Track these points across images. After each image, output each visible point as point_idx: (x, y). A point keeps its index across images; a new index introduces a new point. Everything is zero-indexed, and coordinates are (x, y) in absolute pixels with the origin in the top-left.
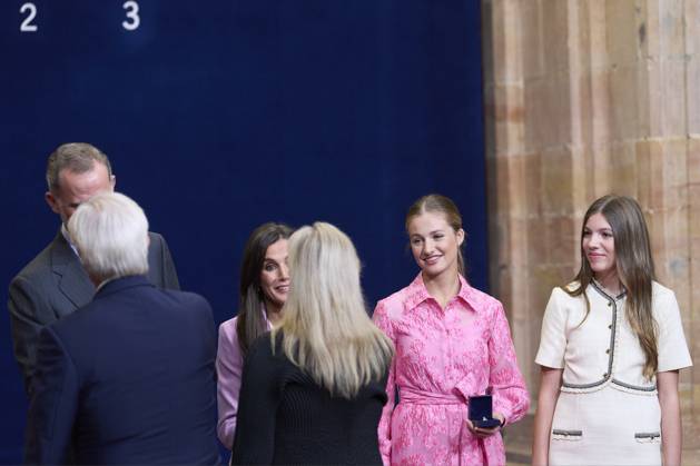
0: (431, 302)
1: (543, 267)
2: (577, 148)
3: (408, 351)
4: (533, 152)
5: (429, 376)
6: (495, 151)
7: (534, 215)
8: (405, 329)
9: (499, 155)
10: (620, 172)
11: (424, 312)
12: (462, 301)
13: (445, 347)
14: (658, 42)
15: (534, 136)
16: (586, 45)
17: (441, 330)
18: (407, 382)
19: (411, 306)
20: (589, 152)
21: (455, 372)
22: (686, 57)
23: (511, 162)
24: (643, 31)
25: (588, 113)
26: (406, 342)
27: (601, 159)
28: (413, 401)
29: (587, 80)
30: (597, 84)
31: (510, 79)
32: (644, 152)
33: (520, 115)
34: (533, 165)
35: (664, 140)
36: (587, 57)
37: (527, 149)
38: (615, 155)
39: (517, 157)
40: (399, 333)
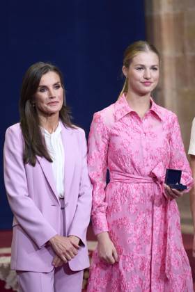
0: (133, 114)
1: (186, 89)
3: (118, 147)
4: (178, 11)
5: (133, 164)
6: (152, 11)
7: (180, 54)
8: (115, 132)
9: (155, 13)
11: (128, 120)
12: (153, 113)
13: (144, 144)
17: (140, 133)
18: (117, 168)
19: (119, 117)
21: (150, 161)
23: (163, 18)
26: (118, 143)
28: (120, 181)
37: (174, 9)
39: (168, 15)
40: (111, 135)
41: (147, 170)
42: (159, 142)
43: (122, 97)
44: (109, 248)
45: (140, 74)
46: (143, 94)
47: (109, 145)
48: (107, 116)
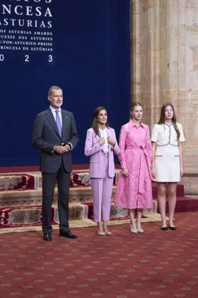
0: (135, 126)
2: (152, 91)
4: (142, 92)
6: (133, 92)
10: (162, 97)
11: (133, 128)
12: (142, 126)
14: (172, 67)
15: (142, 89)
16: (155, 68)
18: (129, 145)
19: (130, 127)
20: (155, 92)
22: (178, 71)
23: (137, 94)
24: (168, 65)
25: (155, 84)
26: (130, 136)
27: (158, 94)
28: (130, 148)
29: (155, 76)
30: (157, 77)
31: (137, 75)
32: (168, 93)
33: (139, 83)
34: (142, 95)
35: (172, 90)
36: (155, 71)
37: (140, 91)
38: (161, 93)
40: (128, 133)
41: (139, 145)
42: (143, 136)
43: (131, 121)
44: (126, 171)
45: (137, 114)
46: (137, 120)
47: (127, 137)
48: (126, 127)
